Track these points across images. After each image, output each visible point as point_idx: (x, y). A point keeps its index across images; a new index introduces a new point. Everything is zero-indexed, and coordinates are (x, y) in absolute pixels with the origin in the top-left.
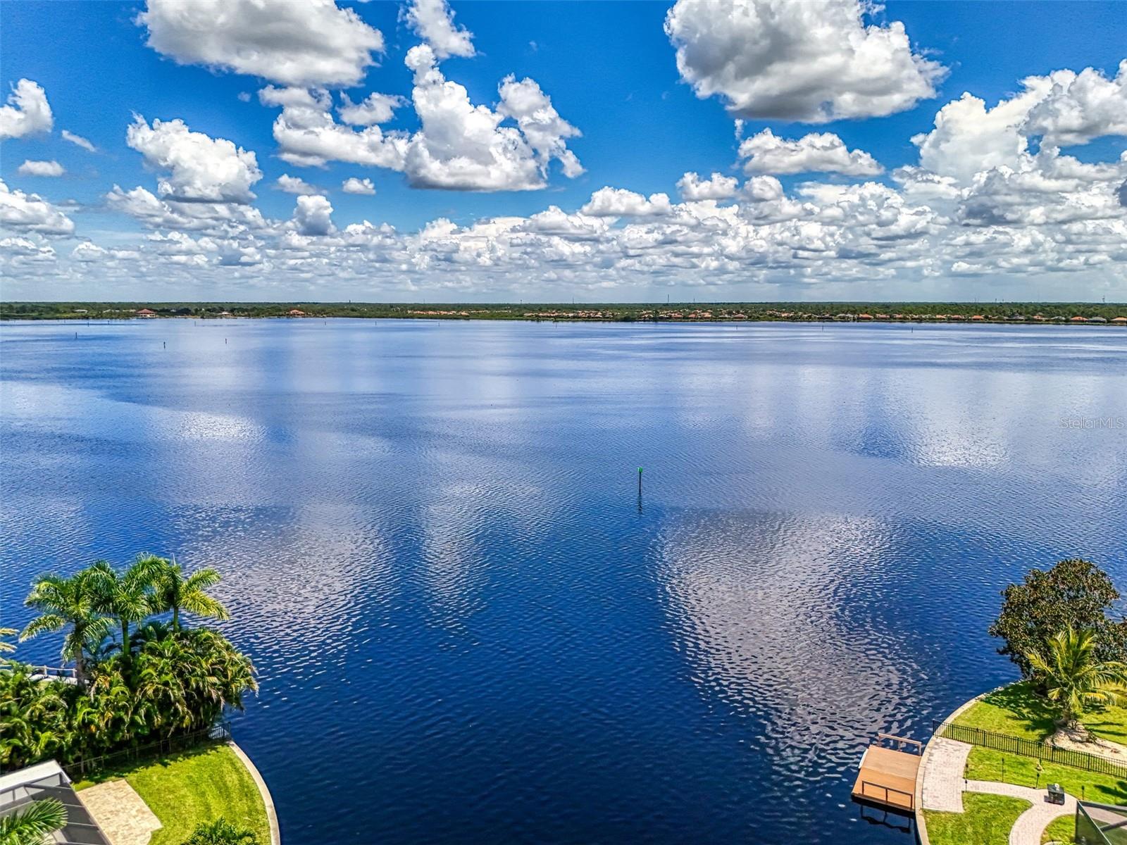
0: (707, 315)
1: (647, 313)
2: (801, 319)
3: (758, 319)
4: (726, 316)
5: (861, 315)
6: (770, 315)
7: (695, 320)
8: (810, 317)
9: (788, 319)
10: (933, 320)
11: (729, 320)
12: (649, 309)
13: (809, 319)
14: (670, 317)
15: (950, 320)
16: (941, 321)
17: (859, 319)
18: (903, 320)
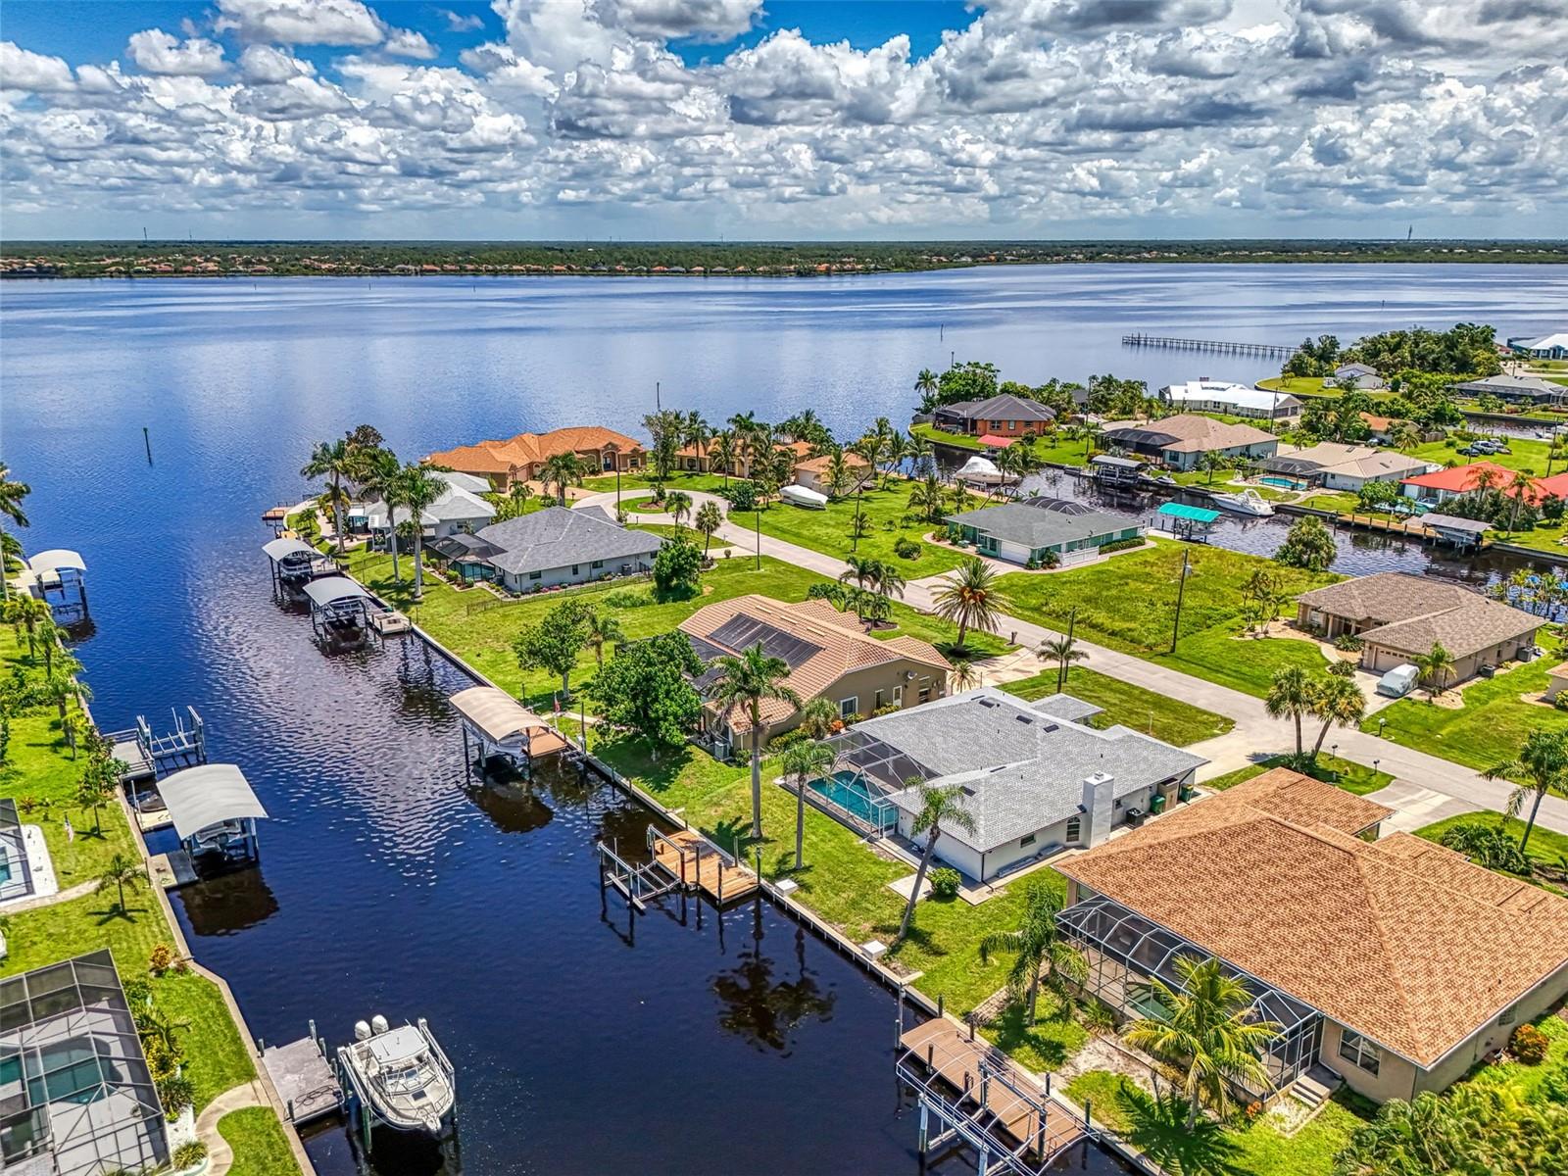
0: (211, 266)
1: (113, 264)
2: (347, 272)
3: (289, 272)
4: (241, 268)
5: (425, 267)
6: (306, 267)
7: (194, 274)
8: (359, 269)
9: (330, 271)
10: (511, 273)
11: (246, 274)
12: (115, 256)
13: (359, 272)
14: (154, 271)
15: (529, 272)
16: (519, 273)
17: (423, 272)
18: (476, 272)
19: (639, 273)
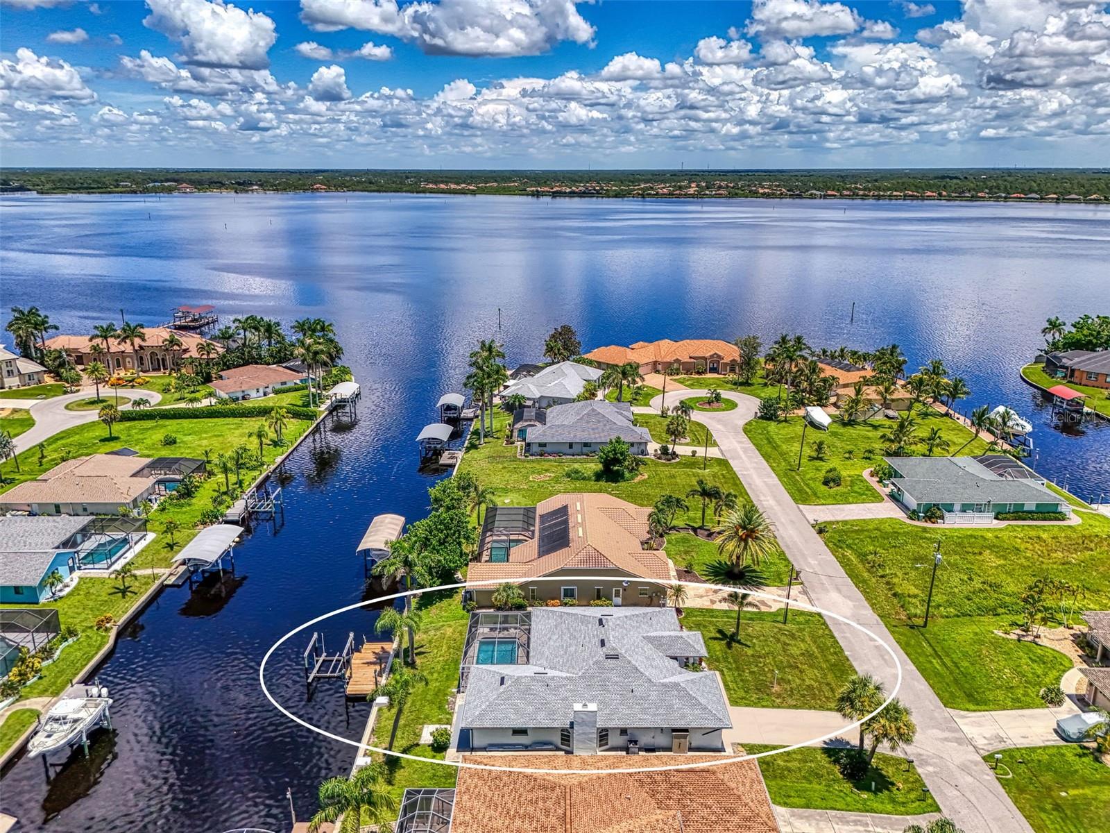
0: (694, 190)
5: (829, 192)
7: (677, 196)
10: (890, 198)
11: (711, 196)
17: (825, 197)
18: (863, 197)
19: (997, 199)
